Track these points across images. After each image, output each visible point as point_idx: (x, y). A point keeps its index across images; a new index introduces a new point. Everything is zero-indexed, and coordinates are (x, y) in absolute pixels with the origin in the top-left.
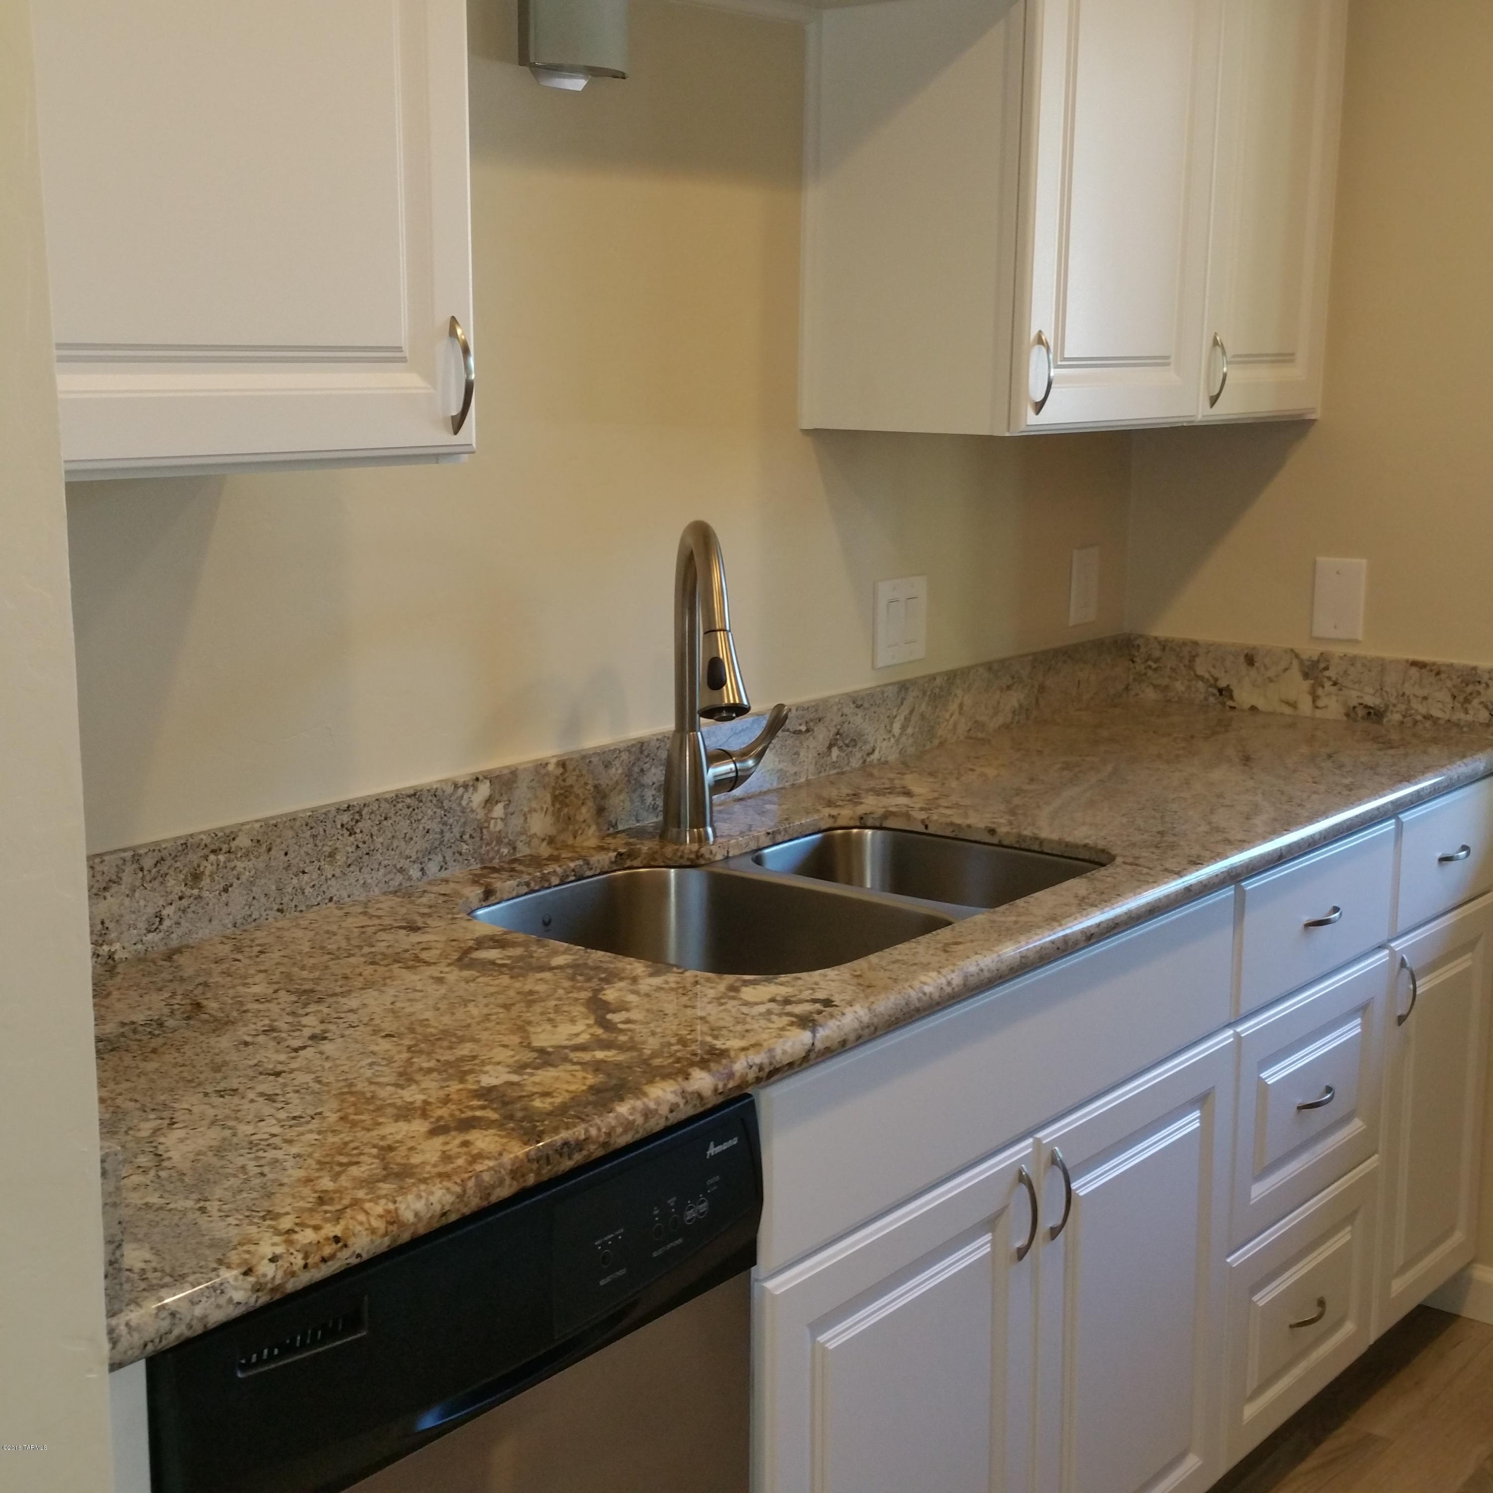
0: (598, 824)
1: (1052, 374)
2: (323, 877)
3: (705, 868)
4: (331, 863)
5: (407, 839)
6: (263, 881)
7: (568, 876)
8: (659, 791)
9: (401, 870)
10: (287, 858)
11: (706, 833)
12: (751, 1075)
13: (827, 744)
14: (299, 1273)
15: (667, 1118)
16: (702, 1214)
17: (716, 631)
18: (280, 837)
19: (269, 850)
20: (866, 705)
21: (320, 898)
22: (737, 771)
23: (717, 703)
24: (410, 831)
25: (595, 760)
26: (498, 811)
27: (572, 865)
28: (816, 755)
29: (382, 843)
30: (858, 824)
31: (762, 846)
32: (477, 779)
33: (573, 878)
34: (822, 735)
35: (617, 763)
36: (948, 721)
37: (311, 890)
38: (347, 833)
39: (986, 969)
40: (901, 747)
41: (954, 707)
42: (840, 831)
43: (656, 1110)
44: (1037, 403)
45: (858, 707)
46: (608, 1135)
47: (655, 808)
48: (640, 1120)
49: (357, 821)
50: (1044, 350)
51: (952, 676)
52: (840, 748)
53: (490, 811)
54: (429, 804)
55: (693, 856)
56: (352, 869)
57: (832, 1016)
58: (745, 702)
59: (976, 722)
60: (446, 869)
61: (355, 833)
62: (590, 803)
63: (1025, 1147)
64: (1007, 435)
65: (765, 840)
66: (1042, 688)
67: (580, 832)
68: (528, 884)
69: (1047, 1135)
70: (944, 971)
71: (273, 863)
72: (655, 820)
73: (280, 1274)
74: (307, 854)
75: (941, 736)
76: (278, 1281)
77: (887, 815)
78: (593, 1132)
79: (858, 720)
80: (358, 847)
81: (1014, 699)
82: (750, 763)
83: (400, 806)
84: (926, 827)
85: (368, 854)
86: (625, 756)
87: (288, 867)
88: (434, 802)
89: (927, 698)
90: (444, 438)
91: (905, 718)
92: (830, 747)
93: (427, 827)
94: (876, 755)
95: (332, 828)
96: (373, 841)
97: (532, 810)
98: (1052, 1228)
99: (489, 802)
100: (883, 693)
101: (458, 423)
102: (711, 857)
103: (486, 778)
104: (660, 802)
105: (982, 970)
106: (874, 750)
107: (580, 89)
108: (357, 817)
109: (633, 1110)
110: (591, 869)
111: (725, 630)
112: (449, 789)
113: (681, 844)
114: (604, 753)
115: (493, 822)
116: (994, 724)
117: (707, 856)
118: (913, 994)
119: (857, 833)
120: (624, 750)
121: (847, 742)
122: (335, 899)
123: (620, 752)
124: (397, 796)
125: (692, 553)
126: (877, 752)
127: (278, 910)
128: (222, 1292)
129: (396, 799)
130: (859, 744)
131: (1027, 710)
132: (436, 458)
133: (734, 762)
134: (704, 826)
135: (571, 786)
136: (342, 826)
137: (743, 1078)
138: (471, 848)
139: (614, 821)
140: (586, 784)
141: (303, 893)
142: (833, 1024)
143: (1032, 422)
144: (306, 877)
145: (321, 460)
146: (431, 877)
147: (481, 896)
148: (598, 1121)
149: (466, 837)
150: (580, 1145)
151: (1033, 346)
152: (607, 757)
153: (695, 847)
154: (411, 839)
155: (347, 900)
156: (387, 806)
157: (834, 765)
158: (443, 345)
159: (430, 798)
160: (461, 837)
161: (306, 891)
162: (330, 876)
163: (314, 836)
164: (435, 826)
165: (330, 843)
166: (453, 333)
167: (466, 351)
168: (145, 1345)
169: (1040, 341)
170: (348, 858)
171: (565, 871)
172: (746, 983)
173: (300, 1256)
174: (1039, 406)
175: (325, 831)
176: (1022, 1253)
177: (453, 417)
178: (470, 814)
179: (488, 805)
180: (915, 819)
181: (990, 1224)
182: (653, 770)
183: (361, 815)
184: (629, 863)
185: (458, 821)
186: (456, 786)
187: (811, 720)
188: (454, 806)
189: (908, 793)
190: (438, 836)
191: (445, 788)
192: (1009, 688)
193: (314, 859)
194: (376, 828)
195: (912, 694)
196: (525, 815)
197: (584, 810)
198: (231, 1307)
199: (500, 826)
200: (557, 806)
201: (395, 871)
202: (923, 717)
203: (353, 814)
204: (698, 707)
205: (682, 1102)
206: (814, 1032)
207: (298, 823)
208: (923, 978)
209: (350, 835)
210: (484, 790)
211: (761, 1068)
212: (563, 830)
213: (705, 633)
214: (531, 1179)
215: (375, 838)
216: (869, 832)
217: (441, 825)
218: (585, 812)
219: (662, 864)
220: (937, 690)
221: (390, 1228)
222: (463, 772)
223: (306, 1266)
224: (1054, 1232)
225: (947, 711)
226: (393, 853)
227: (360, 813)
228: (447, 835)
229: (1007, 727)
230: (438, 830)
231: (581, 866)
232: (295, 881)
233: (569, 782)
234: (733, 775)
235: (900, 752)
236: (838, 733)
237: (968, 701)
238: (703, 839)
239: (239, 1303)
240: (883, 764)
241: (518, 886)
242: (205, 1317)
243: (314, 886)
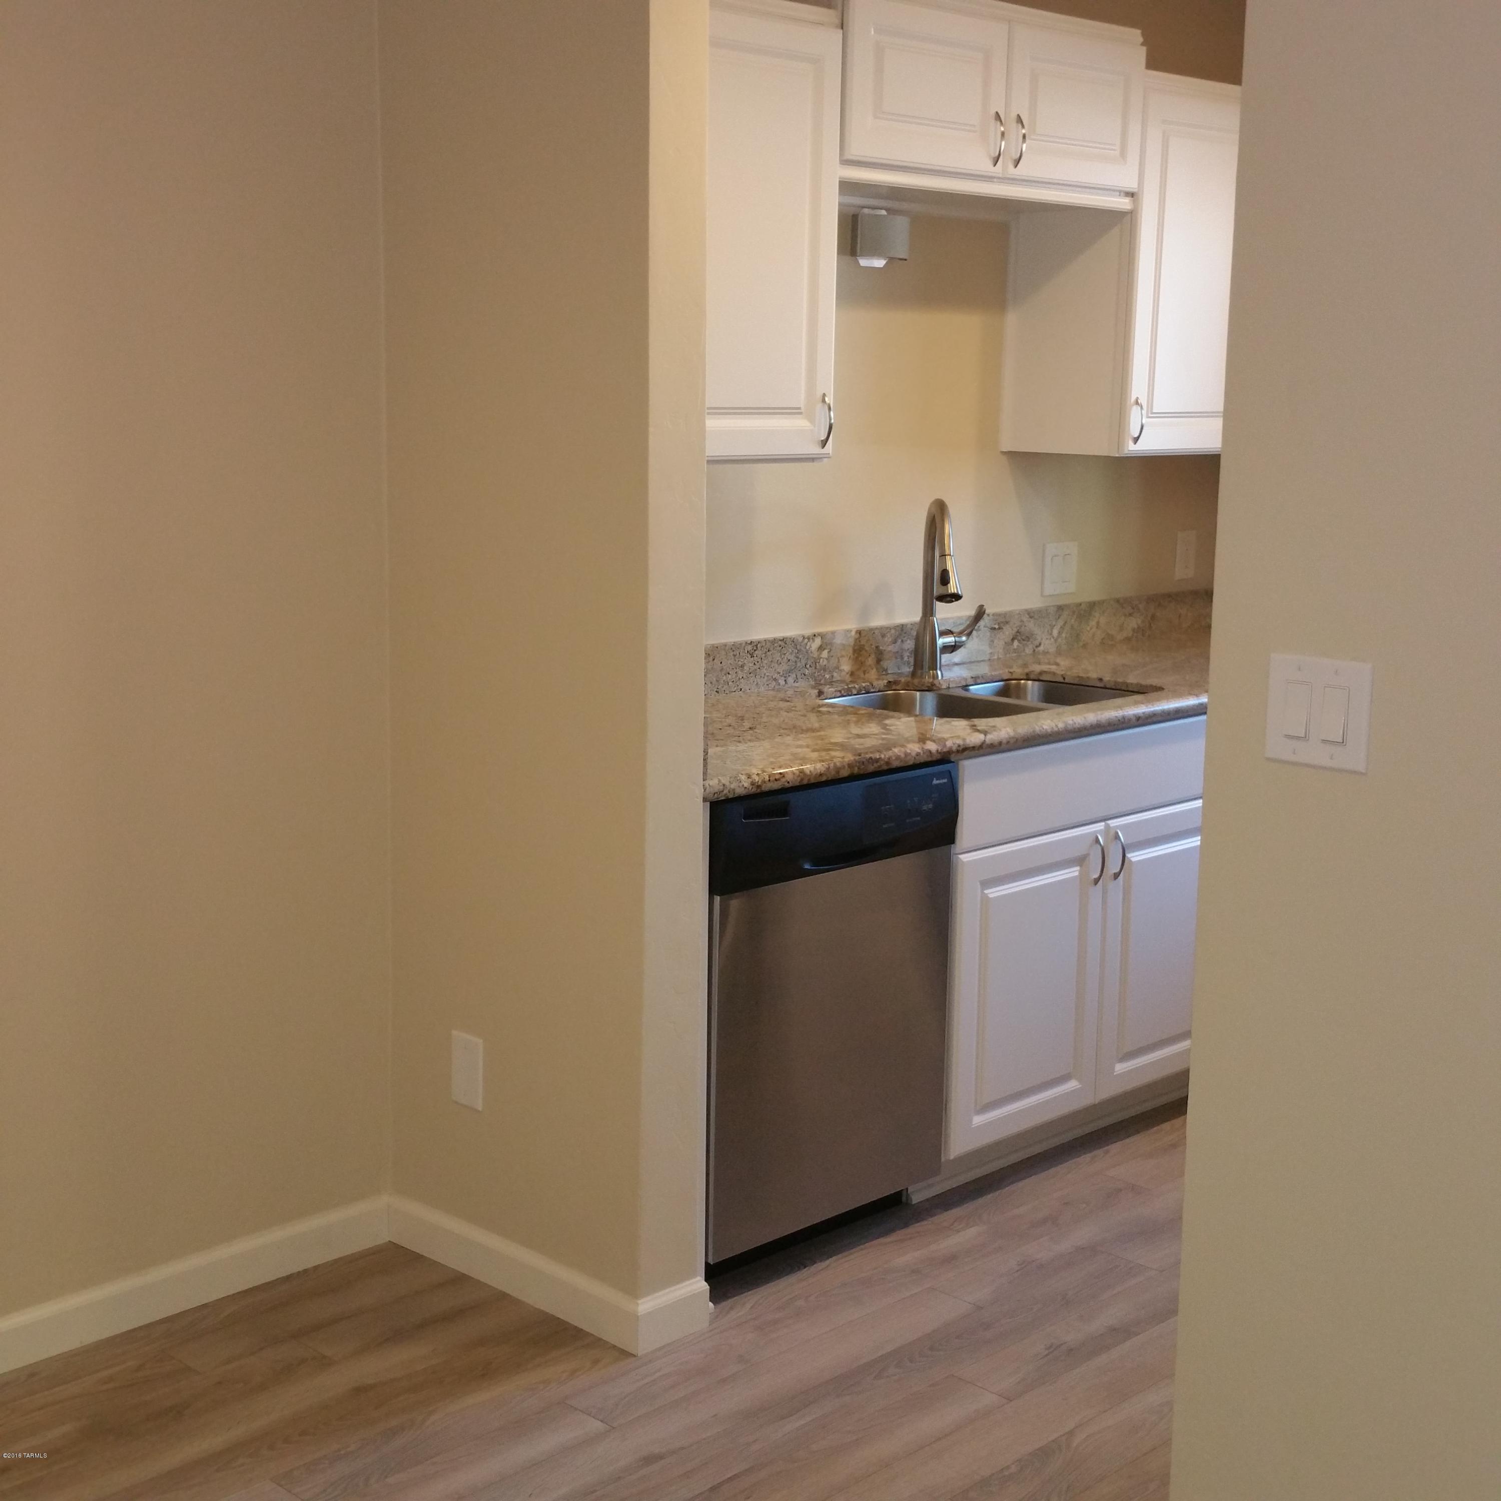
0: (877, 669)
1: (1144, 422)
2: (738, 678)
3: (937, 692)
4: (742, 671)
5: (779, 663)
6: (711, 675)
7: (861, 690)
8: (911, 654)
9: (775, 680)
10: (721, 665)
11: (937, 674)
12: (954, 749)
13: (1011, 637)
14: (767, 782)
15: (915, 758)
16: (930, 809)
17: (946, 555)
18: (719, 654)
19: (714, 660)
20: (1036, 617)
21: (735, 688)
22: (955, 642)
23: (945, 593)
24: (781, 659)
25: (876, 632)
26: (825, 654)
27: (864, 685)
28: (1004, 643)
29: (766, 664)
30: (1025, 678)
31: (969, 684)
32: (815, 635)
33: (863, 692)
34: (1008, 632)
35: (888, 635)
36: (1089, 632)
37: (732, 683)
38: (749, 656)
39: (1077, 723)
40: (1058, 644)
41: (1093, 623)
42: (1014, 682)
43: (910, 753)
44: (1135, 438)
45: (1031, 617)
46: (889, 759)
47: (909, 663)
48: (903, 756)
49: (755, 651)
50: (1139, 408)
51: (1092, 605)
52: (1019, 641)
53: (821, 654)
54: (790, 646)
55: (929, 685)
56: (751, 675)
57: (995, 731)
58: (960, 593)
59: (1108, 634)
60: (797, 682)
61: (754, 657)
62: (873, 656)
63: (1101, 826)
64: (1117, 456)
65: (970, 681)
66: (1153, 617)
67: (867, 671)
68: (840, 691)
69: (1113, 823)
70: (1055, 721)
71: (715, 667)
72: (908, 670)
73: (760, 781)
74: (731, 664)
75: (1084, 641)
76: (759, 783)
77: (1041, 673)
78: (883, 756)
79: (1031, 626)
80: (754, 664)
81: (1134, 623)
82: (964, 638)
83: (776, 645)
84: (1064, 679)
85: (759, 668)
86: (893, 631)
87: (722, 670)
88: (793, 645)
89: (1075, 616)
90: (816, 450)
91: (1061, 627)
92: (1013, 640)
93: (789, 658)
94: (1041, 648)
95: (743, 652)
96: (762, 662)
97: (842, 656)
98: (1114, 874)
99: (821, 648)
100: (1046, 610)
101: (824, 443)
102: (939, 686)
103: (819, 635)
104: (912, 660)
105: (1075, 723)
106: (1040, 644)
107: (882, 266)
108: (755, 648)
109: (900, 751)
110: (873, 688)
111: (950, 555)
112: (801, 639)
113: (923, 678)
114: (882, 628)
115: (821, 660)
116: (1119, 637)
117: (937, 685)
118: (1037, 727)
119: (1024, 683)
120: (893, 628)
121: (1023, 638)
122: (742, 690)
123: (890, 629)
124: (774, 639)
125: (934, 516)
126: (1042, 645)
127: (716, 691)
128: (740, 782)
129: (774, 641)
130: (1031, 640)
131: (1143, 630)
132: (813, 460)
133: (955, 637)
134: (936, 670)
135: (864, 645)
136: (748, 652)
137: (951, 748)
138: (810, 672)
139: (886, 668)
140: (872, 645)
141: (728, 684)
142: (995, 733)
143: (1132, 448)
144: (730, 676)
145: (766, 459)
146: (789, 685)
147: (817, 694)
148: (885, 753)
149: (808, 666)
150: (877, 760)
151: (1133, 405)
152: (883, 631)
153: (931, 680)
154: (781, 663)
155: (748, 691)
156: (770, 644)
157: (1015, 651)
158: (820, 405)
159: (791, 643)
160: (805, 666)
161: (730, 684)
162: (741, 678)
163: (734, 656)
164: (792, 658)
165: (742, 660)
166: (824, 401)
167: (830, 409)
168: (715, 794)
169: (1137, 403)
170: (750, 669)
171: (860, 688)
172: (953, 721)
173: (767, 776)
174: (1136, 440)
175: (739, 653)
176: (1096, 881)
177: (822, 441)
178: (810, 654)
179: (820, 650)
180: (1058, 674)
181: (1080, 861)
182: (909, 641)
183: (757, 648)
184: (894, 687)
185: (804, 657)
186: (804, 638)
187: (1002, 622)
188: (803, 649)
189: (1057, 664)
190: (794, 664)
191: (798, 638)
192: (1130, 615)
193: (734, 668)
194: (764, 655)
195: (1065, 614)
196: (838, 658)
197: (870, 659)
198: (743, 789)
199: (825, 662)
200: (856, 655)
201: (772, 679)
202: (1072, 626)
203: (753, 646)
204: (935, 594)
205: (922, 753)
206: (985, 735)
207: (727, 648)
208: (1043, 722)
209: (751, 657)
210: (818, 642)
211: (959, 746)
212: (858, 669)
213: (940, 557)
214: (856, 770)
215: (763, 660)
216: (1030, 682)
217: (795, 658)
218: (871, 661)
219: (912, 689)
220: (1082, 612)
221: (800, 774)
222: (808, 632)
223: (769, 780)
224: (1116, 876)
225: (1089, 625)
226: (771, 669)
227: (757, 646)
228: (799, 664)
229: (1128, 640)
230: (794, 660)
231: (868, 686)
232: (724, 678)
233: (862, 643)
234: (953, 644)
235: (1057, 647)
236: (1018, 632)
237: (1103, 620)
238: (936, 676)
239: (746, 788)
240: (1045, 653)
241: (835, 691)
242: (734, 790)
243: (733, 682)
